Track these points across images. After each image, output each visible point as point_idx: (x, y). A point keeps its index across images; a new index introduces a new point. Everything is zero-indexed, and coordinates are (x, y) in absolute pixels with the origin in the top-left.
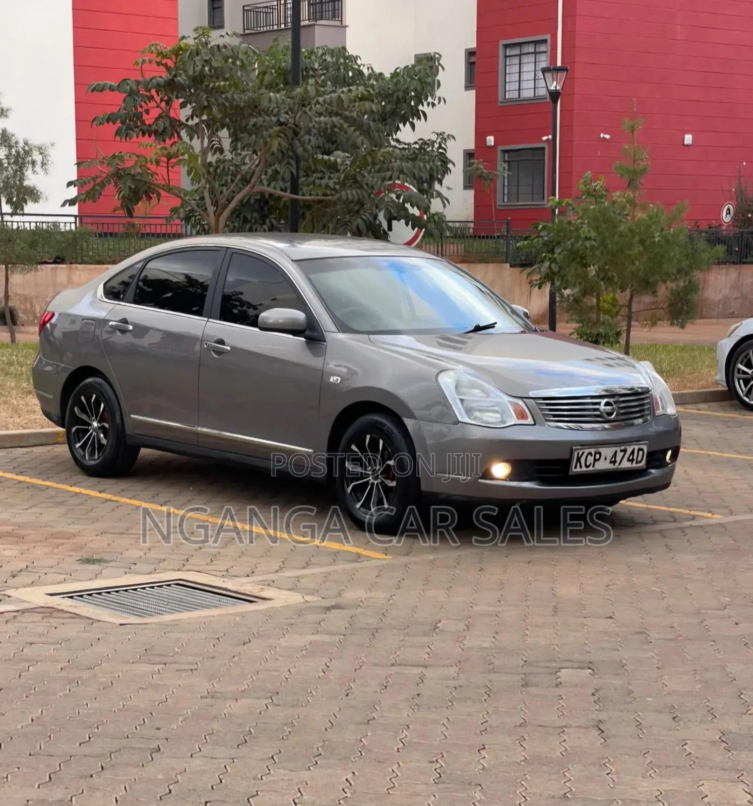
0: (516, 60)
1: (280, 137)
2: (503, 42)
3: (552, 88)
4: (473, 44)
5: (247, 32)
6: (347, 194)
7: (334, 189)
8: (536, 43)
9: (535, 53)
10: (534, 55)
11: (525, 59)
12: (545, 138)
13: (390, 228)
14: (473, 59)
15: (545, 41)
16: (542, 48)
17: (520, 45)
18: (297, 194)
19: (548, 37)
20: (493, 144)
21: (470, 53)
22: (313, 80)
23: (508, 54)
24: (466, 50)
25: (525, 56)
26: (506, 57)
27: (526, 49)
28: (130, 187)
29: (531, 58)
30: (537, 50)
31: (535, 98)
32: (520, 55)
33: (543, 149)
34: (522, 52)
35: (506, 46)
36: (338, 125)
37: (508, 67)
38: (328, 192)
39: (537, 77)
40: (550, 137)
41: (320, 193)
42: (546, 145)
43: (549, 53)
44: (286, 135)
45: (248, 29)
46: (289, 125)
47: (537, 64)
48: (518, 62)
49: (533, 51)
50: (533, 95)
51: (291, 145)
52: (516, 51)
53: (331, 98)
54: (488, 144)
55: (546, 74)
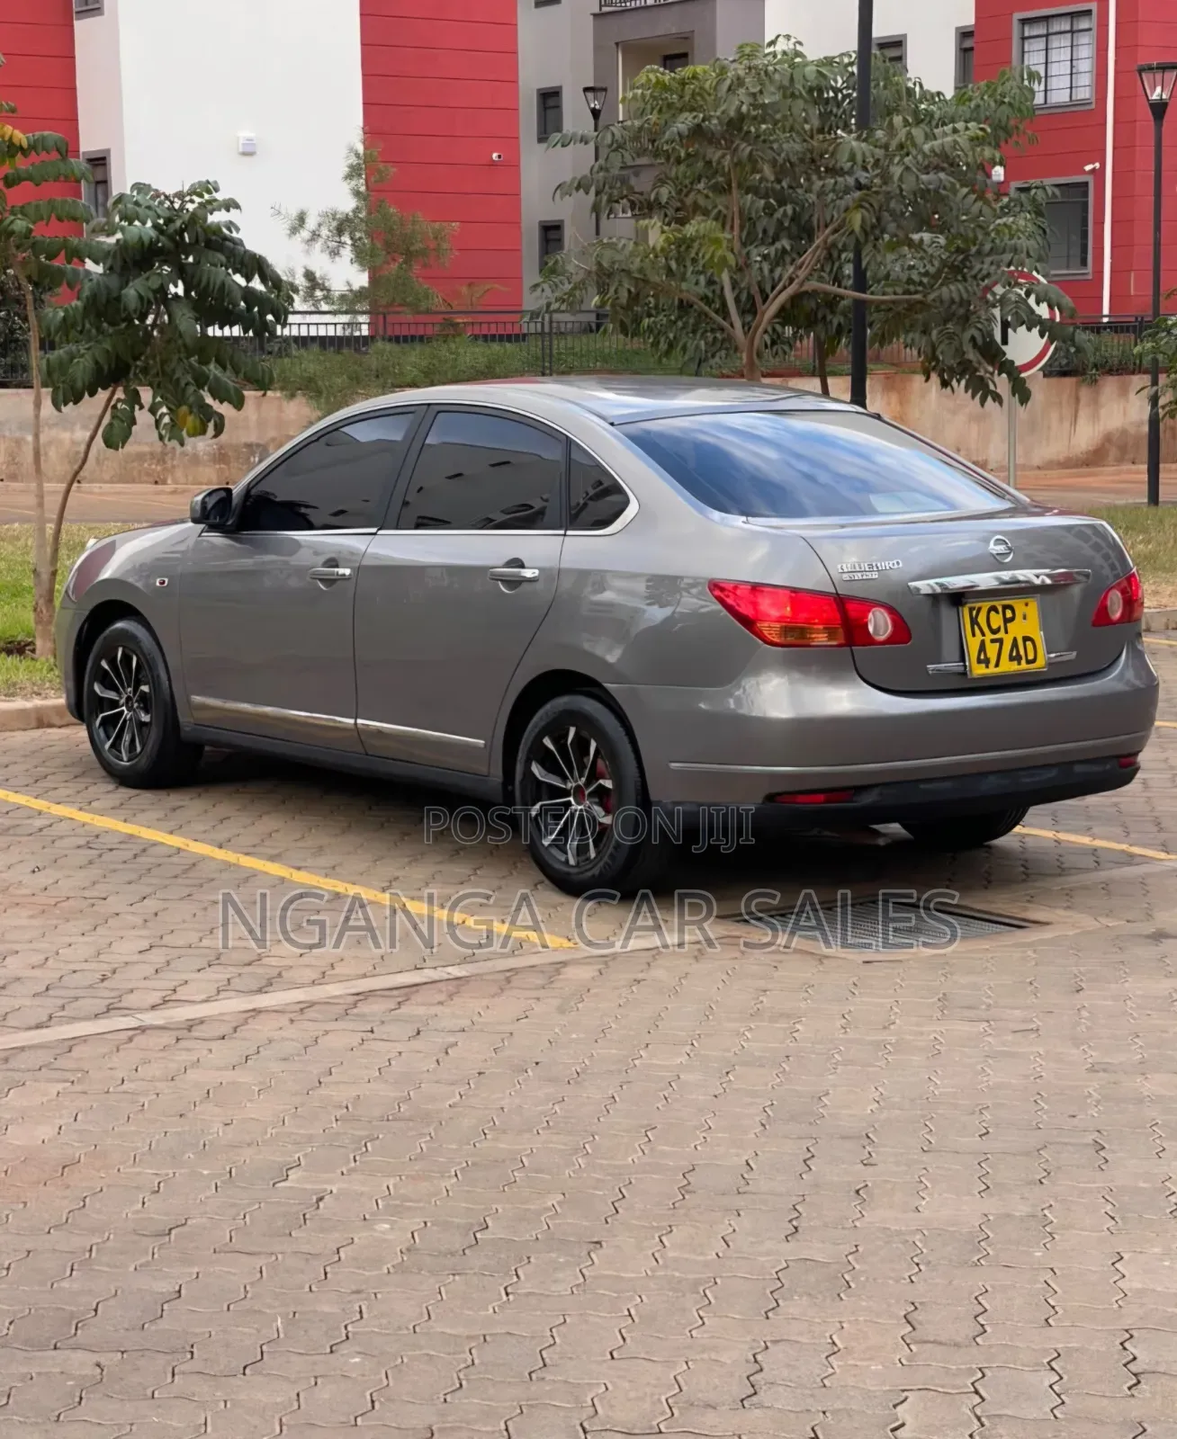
0: (1041, 44)
1: (862, 207)
2: (1017, 16)
3: (1155, 97)
4: (969, 19)
5: (605, 9)
6: (951, 291)
7: (921, 283)
8: (1073, 15)
9: (1072, 32)
10: (1069, 35)
11: (1055, 42)
12: (1088, 168)
13: (1005, 341)
14: (968, 43)
15: (1088, 13)
16: (1083, 24)
17: (1046, 18)
18: (864, 292)
19: (1093, 6)
20: (1002, 178)
21: (964, 34)
22: (900, 118)
23: (1026, 34)
24: (957, 29)
25: (1054, 37)
26: (1023, 39)
27: (1058, 26)
28: (629, 291)
29: (1065, 41)
30: (1075, 28)
31: (1073, 103)
32: (1047, 36)
33: (1086, 184)
34: (1051, 31)
35: (1024, 22)
36: (948, 185)
37: (1026, 55)
38: (912, 288)
39: (1074, 71)
40: (1097, 165)
41: (899, 290)
42: (1090, 179)
43: (1094, 32)
44: (871, 205)
45: (606, 5)
46: (874, 189)
47: (1074, 48)
48: (1043, 46)
49: (1068, 28)
50: (1068, 99)
51: (878, 219)
52: (1040, 30)
53: (943, 145)
54: (995, 178)
55: (1144, 75)
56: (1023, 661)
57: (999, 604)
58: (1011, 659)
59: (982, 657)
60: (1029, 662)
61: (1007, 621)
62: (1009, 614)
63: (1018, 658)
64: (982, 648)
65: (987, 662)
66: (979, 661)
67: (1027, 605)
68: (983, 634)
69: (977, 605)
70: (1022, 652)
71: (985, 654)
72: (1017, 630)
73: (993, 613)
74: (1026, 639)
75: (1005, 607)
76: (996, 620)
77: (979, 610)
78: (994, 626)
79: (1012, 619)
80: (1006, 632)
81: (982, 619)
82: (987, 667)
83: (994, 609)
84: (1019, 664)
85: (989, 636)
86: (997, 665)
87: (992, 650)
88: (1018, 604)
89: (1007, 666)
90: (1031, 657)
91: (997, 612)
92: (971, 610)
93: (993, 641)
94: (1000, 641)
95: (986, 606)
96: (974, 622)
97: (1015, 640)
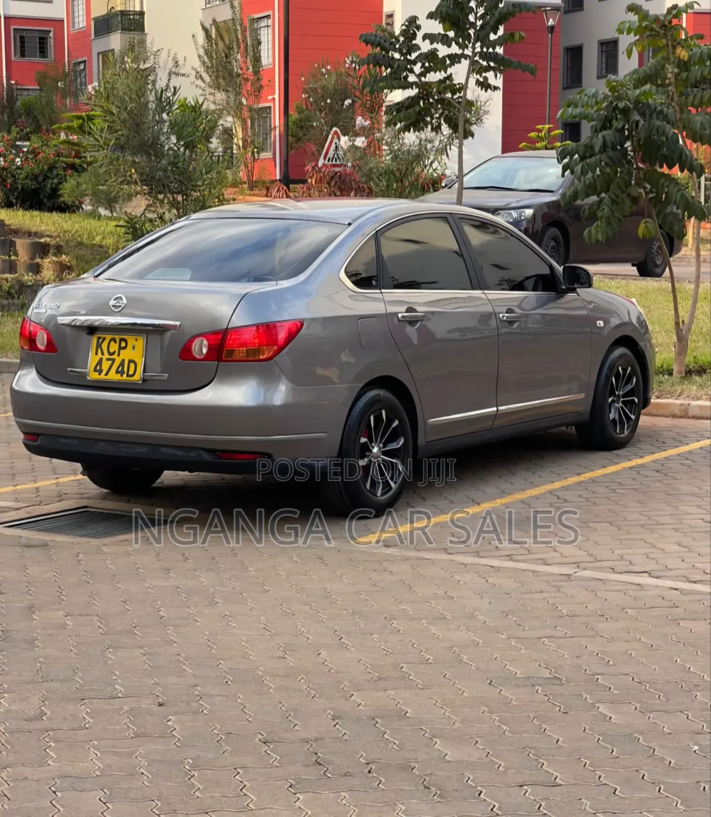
56: (125, 375)
57: (117, 338)
58: (117, 372)
59: (98, 368)
60: (128, 375)
61: (120, 348)
62: (123, 344)
63: (122, 373)
64: (100, 362)
65: (100, 372)
66: (95, 370)
67: (136, 340)
68: (103, 354)
69: (103, 336)
70: (126, 370)
71: (101, 367)
72: (126, 355)
73: (112, 342)
74: (130, 361)
75: (121, 340)
76: (114, 347)
77: (104, 339)
78: (112, 350)
79: (125, 348)
80: (119, 355)
81: (105, 346)
82: (100, 374)
83: (114, 340)
84: (122, 376)
85: (106, 356)
86: (106, 374)
87: (106, 365)
88: (131, 340)
89: (113, 376)
90: (131, 372)
91: (116, 342)
92: (99, 338)
93: (108, 359)
94: (113, 360)
95: (109, 337)
96: (99, 346)
97: (123, 361)
